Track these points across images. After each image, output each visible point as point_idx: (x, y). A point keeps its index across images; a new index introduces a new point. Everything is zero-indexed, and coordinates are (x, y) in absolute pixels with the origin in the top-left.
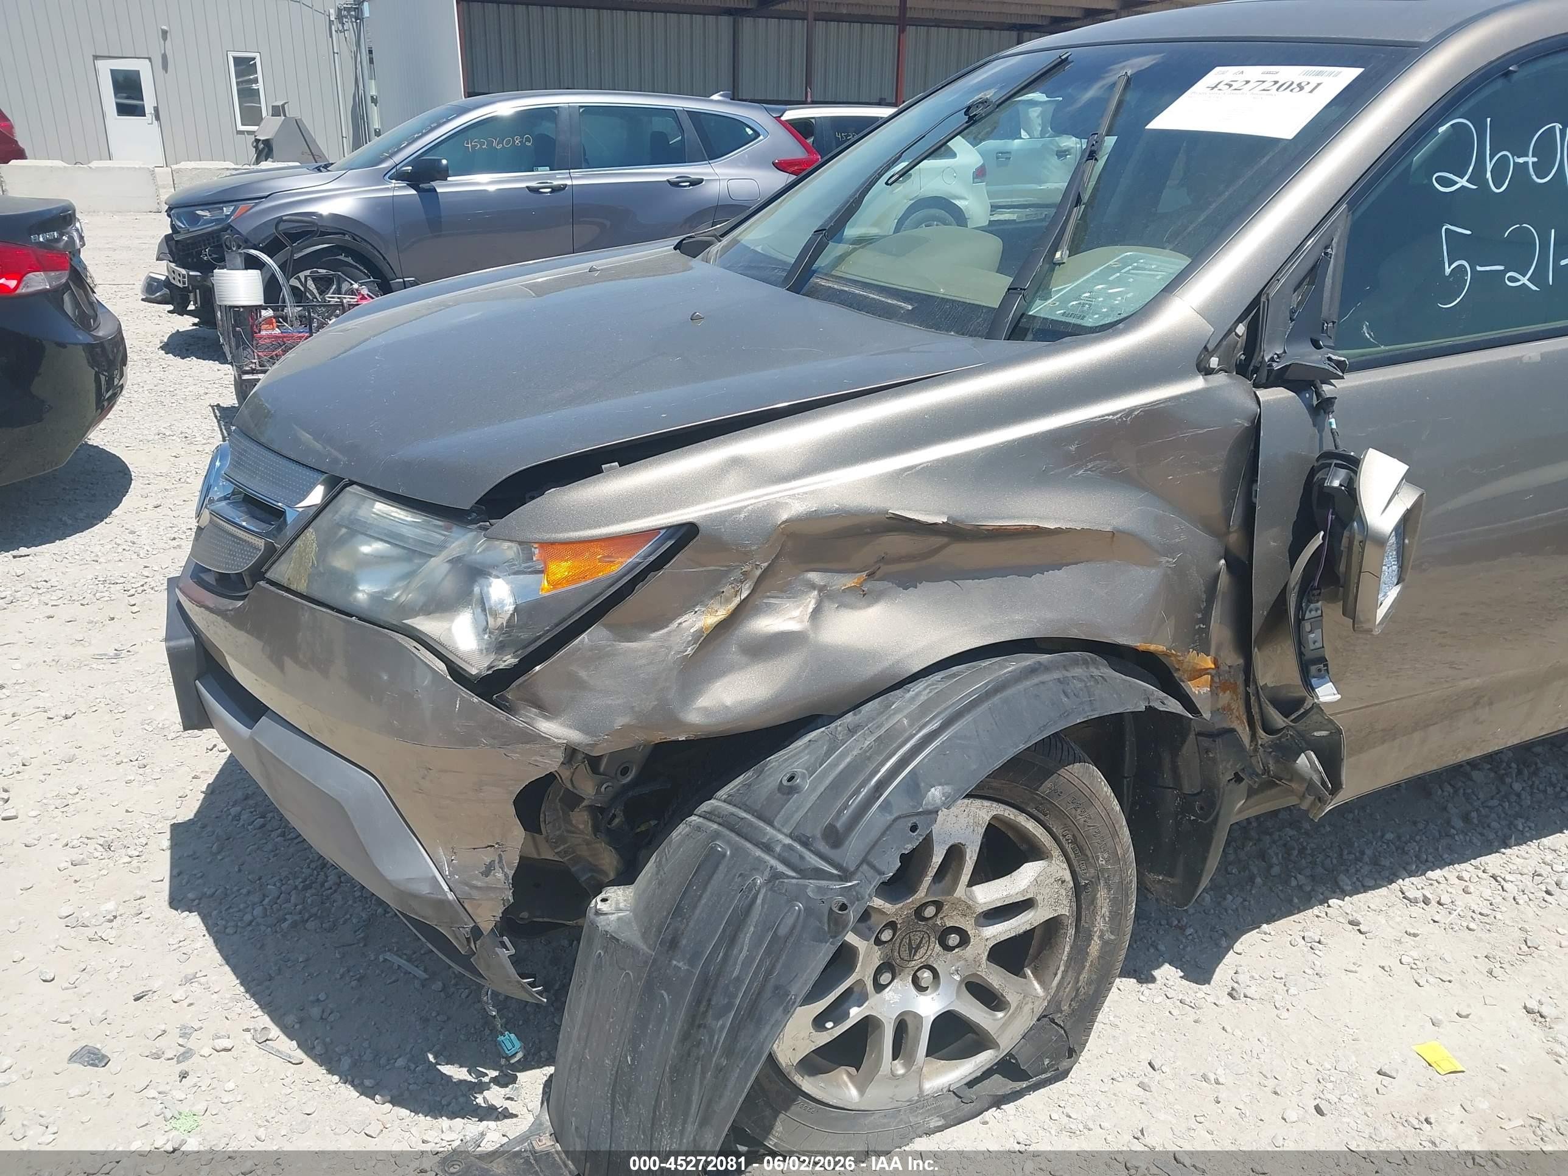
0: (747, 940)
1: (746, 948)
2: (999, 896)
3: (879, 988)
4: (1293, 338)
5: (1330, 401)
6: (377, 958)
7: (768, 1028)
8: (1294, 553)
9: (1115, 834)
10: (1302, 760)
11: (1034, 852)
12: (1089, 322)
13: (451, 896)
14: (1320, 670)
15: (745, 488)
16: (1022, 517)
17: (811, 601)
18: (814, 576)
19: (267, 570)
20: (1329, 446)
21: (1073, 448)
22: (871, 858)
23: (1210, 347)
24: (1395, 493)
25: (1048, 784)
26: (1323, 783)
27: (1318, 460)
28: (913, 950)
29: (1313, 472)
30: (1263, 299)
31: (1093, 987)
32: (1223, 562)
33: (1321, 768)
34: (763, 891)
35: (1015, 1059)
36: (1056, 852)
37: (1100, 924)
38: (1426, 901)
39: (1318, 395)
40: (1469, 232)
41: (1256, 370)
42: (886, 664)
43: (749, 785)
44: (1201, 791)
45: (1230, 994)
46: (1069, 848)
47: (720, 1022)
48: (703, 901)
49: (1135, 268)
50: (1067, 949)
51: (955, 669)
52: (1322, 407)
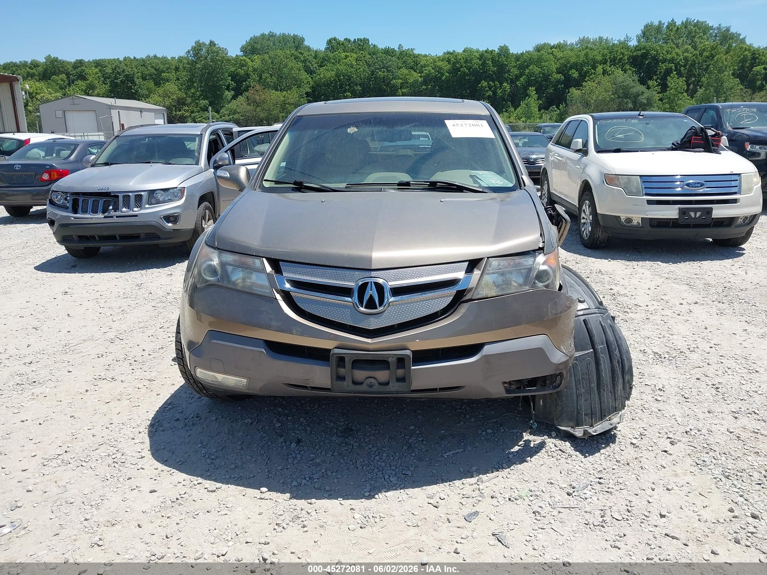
13: (568, 357)
19: (471, 297)
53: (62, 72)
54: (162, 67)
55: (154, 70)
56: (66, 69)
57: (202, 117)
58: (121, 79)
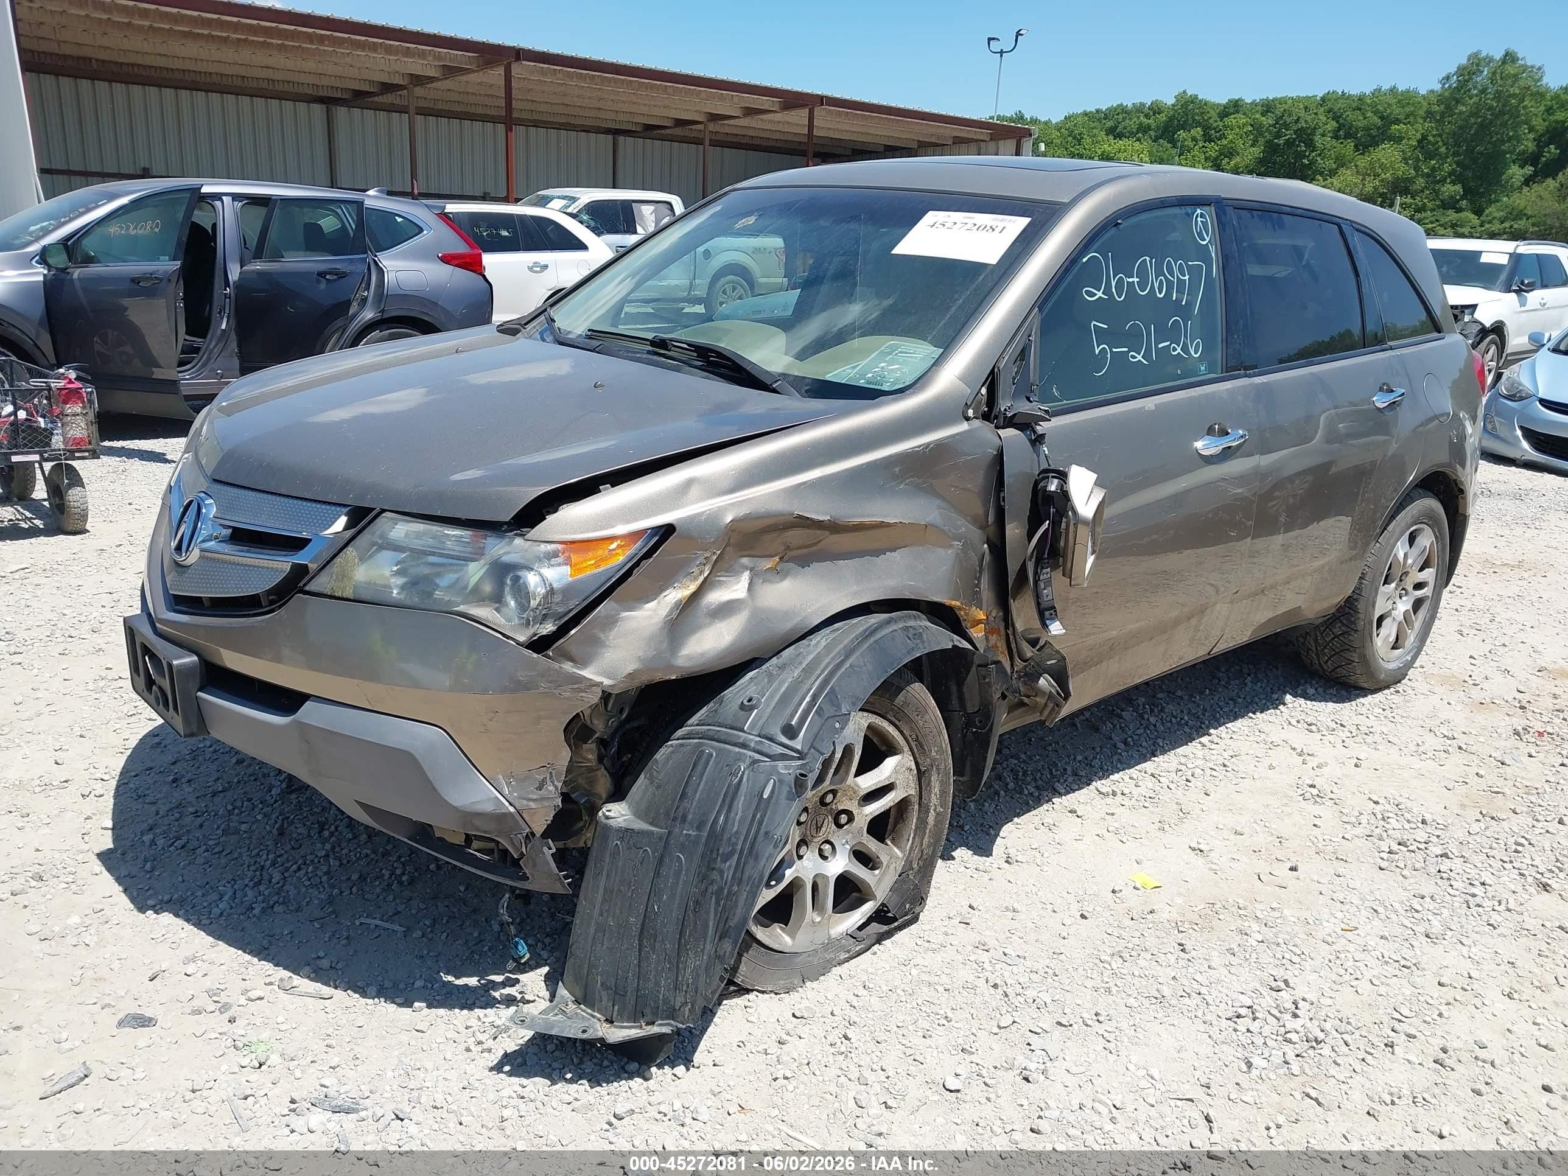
0: (740, 806)
1: (740, 811)
2: (874, 782)
3: (800, 857)
4: (1015, 397)
5: (1043, 436)
6: (353, 923)
7: (764, 860)
8: (1030, 537)
9: (940, 733)
10: (1042, 681)
11: (891, 750)
12: (886, 387)
13: (512, 809)
14: (1051, 614)
15: (703, 499)
16: (874, 516)
17: (746, 575)
18: (745, 561)
19: (305, 585)
20: (1044, 466)
21: (897, 470)
22: (816, 745)
23: (969, 403)
24: (1091, 492)
25: (901, 697)
26: (1058, 693)
27: (1038, 475)
28: (818, 828)
29: (1036, 483)
30: (996, 370)
31: (932, 848)
32: (986, 546)
33: (1055, 685)
34: (746, 772)
35: (887, 907)
36: (906, 749)
37: (934, 800)
38: (1114, 794)
39: (1035, 432)
40: (1106, 327)
41: (996, 417)
42: (795, 622)
43: (716, 711)
44: (980, 709)
45: (1007, 862)
46: (913, 744)
47: (728, 864)
48: (701, 787)
49: (901, 352)
50: (915, 821)
51: (836, 625)
52: (1038, 440)
53: (1199, 124)
54: (1397, 111)
55: (1380, 117)
56: (1206, 118)
57: (1437, 221)
58: (1287, 137)
